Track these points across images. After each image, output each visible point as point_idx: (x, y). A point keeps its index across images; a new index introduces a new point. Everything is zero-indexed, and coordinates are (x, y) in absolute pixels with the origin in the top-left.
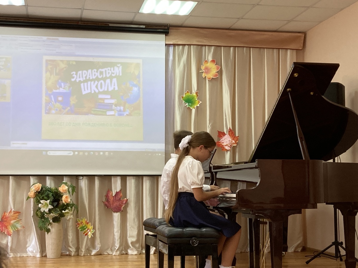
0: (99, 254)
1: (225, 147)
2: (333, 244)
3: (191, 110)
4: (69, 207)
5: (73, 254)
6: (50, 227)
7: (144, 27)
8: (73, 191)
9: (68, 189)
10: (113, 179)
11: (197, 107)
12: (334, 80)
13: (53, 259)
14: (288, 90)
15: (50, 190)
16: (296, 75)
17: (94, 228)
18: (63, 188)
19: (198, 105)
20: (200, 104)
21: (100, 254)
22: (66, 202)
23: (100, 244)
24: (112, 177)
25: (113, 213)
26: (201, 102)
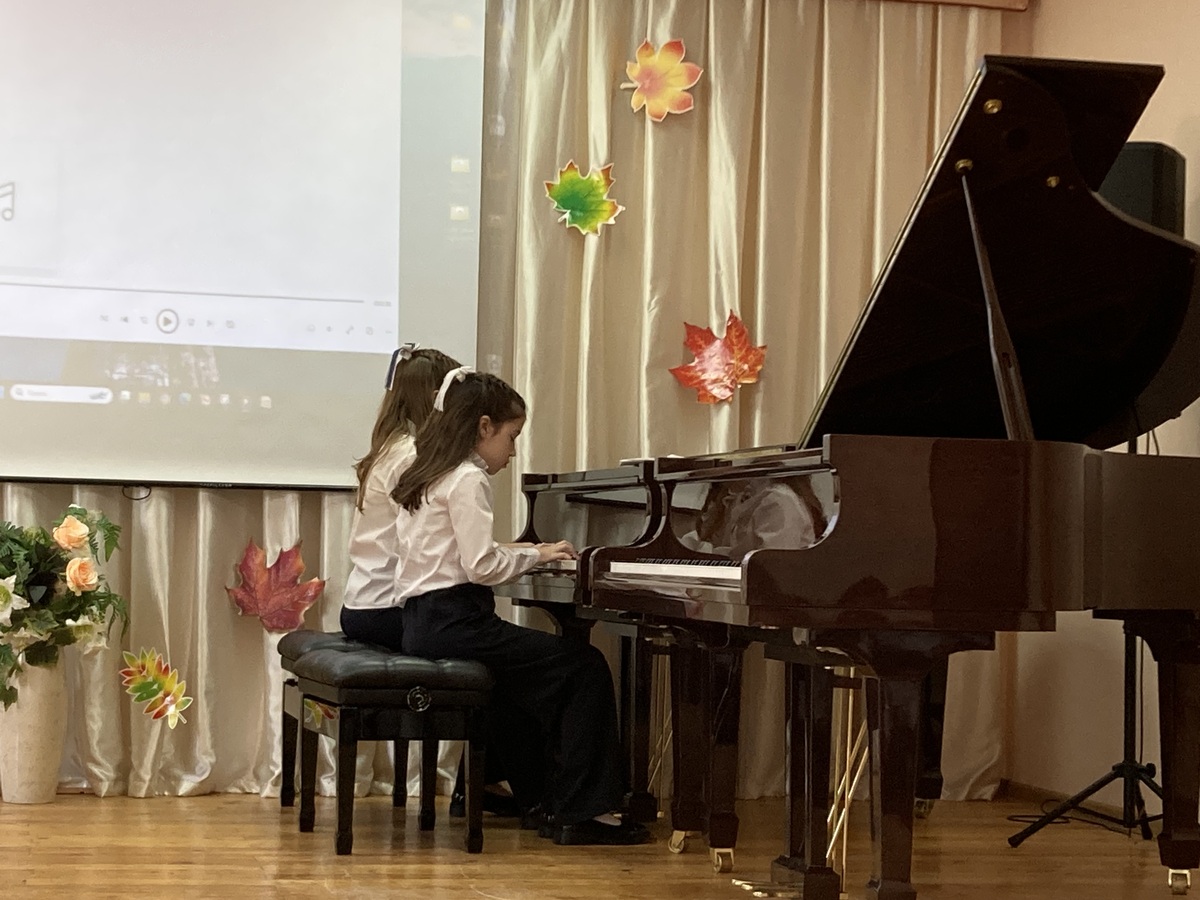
0: (208, 791)
1: (709, 387)
2: (1118, 771)
3: (583, 238)
4: (94, 608)
5: (104, 788)
6: (14, 682)
8: (110, 542)
9: (91, 535)
10: (268, 502)
11: (607, 227)
12: (1139, 134)
13: (23, 808)
14: (961, 164)
15: (17, 538)
16: (993, 107)
17: (190, 691)
18: (70, 532)
19: (612, 221)
20: (616, 214)
21: (212, 793)
22: (79, 586)
23: (211, 751)
24: (265, 492)
25: (266, 632)
26: (621, 208)
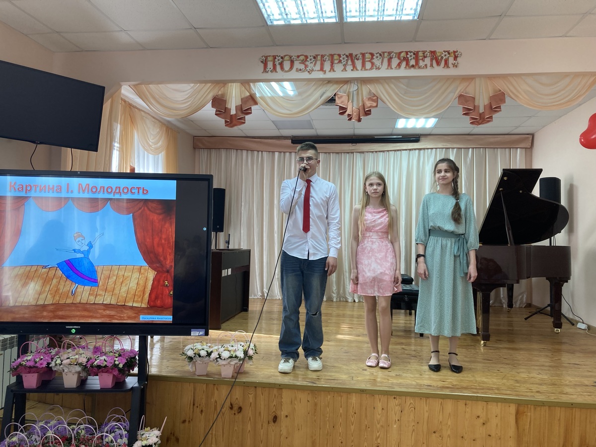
2: (549, 305)
7: (401, 137)
14: (501, 189)
16: (505, 179)
